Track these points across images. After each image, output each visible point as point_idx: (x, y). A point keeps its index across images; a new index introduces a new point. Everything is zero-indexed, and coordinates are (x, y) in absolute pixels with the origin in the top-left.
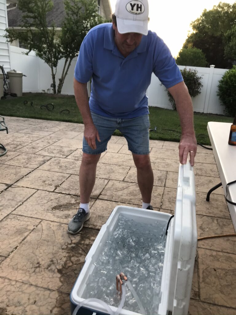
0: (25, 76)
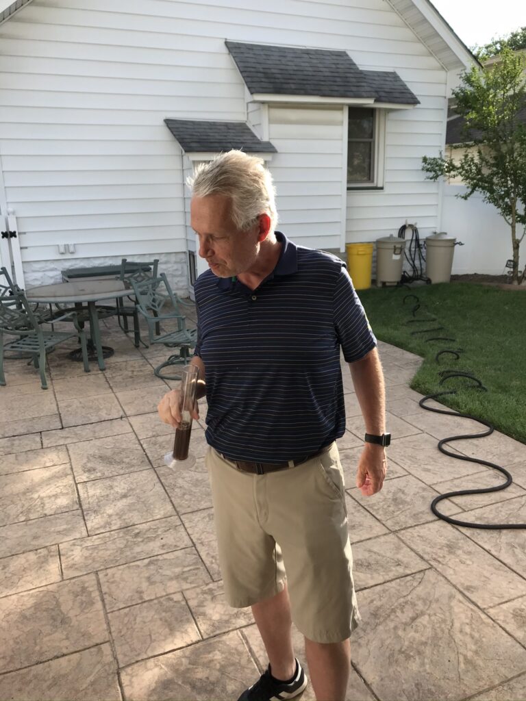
0: (461, 244)
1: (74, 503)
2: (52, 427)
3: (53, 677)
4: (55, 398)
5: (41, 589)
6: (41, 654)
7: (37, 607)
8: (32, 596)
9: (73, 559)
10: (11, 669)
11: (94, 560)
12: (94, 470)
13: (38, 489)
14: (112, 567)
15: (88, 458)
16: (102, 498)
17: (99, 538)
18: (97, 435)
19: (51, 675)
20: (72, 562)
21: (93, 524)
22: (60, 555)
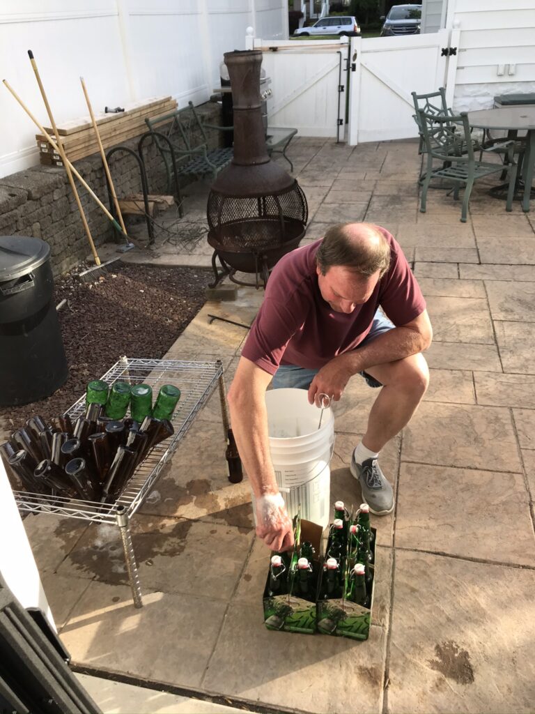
1: (490, 338)
2: (469, 261)
3: (466, 483)
4: (474, 232)
5: (455, 405)
6: (456, 460)
7: (452, 418)
8: (447, 408)
9: (487, 389)
10: (428, 462)
11: (508, 396)
12: (512, 311)
13: (454, 316)
14: (527, 409)
15: (505, 297)
16: (520, 341)
17: (514, 378)
18: (516, 277)
19: (464, 481)
20: (487, 391)
21: (509, 363)
22: (474, 381)
